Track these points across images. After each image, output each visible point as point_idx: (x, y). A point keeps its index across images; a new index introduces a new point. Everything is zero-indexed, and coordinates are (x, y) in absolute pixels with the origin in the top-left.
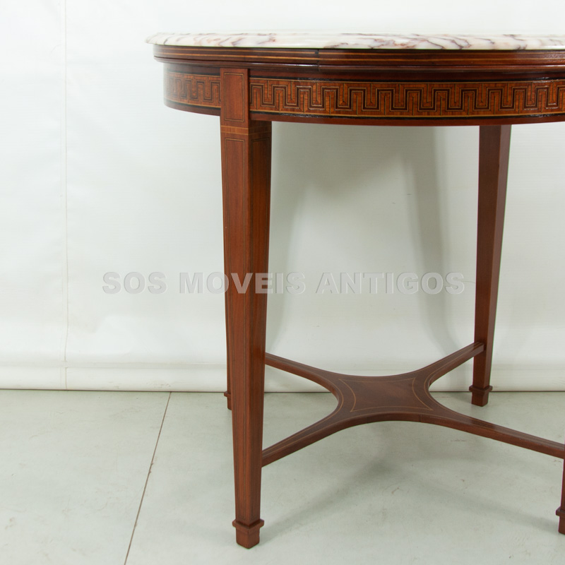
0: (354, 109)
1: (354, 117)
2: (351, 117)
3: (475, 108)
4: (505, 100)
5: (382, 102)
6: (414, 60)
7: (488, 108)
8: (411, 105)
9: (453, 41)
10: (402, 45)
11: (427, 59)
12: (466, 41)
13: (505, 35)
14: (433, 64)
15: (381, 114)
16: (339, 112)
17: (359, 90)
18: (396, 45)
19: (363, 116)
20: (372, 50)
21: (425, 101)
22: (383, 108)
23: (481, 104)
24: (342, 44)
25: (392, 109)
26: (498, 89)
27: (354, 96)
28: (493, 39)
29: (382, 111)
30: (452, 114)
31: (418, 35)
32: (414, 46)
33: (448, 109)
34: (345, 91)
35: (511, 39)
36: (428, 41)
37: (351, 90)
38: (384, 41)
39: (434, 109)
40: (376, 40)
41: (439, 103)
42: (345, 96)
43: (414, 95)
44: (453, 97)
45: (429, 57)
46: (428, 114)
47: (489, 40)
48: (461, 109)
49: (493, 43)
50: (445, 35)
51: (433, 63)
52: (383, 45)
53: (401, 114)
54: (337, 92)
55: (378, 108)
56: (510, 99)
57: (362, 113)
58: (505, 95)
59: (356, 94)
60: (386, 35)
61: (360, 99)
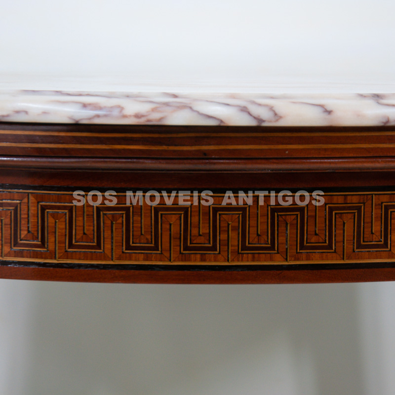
0: (51, 247)
1: (51, 265)
2: (44, 265)
3: (302, 247)
4: (367, 231)
5: (107, 234)
6: (165, 148)
7: (330, 247)
8: (166, 238)
9: (244, 110)
10: (137, 116)
11: (192, 145)
12: (271, 109)
13: (362, 96)
14: (205, 156)
15: (105, 258)
16: (20, 254)
17: (59, 208)
18: (125, 116)
19: (69, 261)
20: (76, 127)
21: (195, 231)
22: (108, 246)
23: (314, 239)
24: (18, 112)
25: (128, 247)
26: (349, 208)
27: (50, 221)
28: (330, 103)
29: (108, 252)
30: (253, 260)
31: (175, 96)
32: (161, 119)
33: (244, 248)
34: (33, 210)
35: (371, 102)
36: (191, 108)
37: (43, 209)
38: (101, 108)
39: (214, 248)
40: (85, 106)
41: (224, 236)
42: (31, 220)
43: (173, 219)
44: (253, 223)
45: (197, 141)
46: (203, 260)
47: (322, 106)
48: (273, 248)
49: (330, 112)
50: (233, 96)
51: (205, 153)
52: (98, 116)
53: (146, 259)
54: (16, 210)
55: (99, 246)
56: (377, 227)
57: (67, 255)
58: (368, 220)
59: (54, 216)
60: (109, 96)
61: (62, 226)
